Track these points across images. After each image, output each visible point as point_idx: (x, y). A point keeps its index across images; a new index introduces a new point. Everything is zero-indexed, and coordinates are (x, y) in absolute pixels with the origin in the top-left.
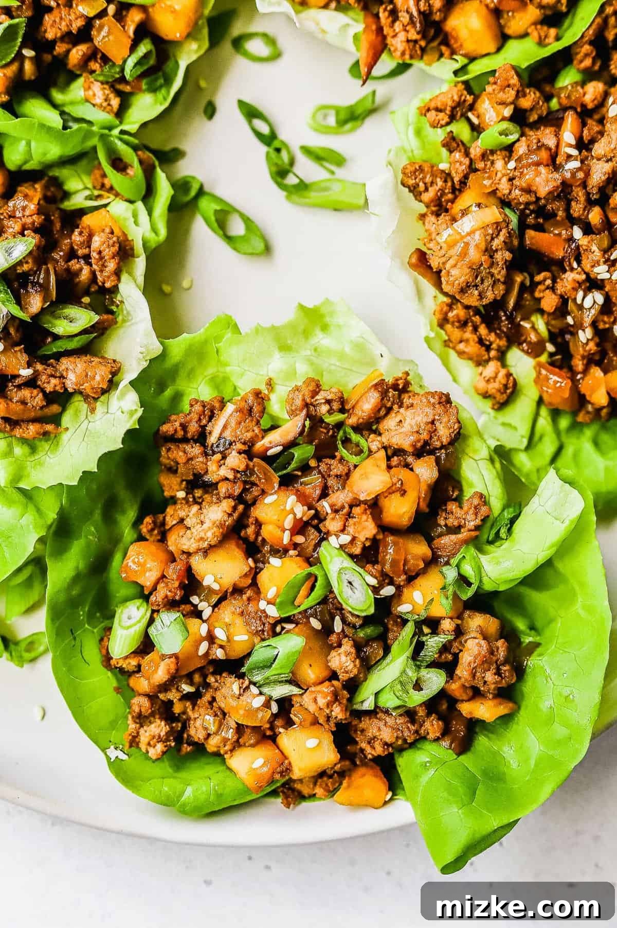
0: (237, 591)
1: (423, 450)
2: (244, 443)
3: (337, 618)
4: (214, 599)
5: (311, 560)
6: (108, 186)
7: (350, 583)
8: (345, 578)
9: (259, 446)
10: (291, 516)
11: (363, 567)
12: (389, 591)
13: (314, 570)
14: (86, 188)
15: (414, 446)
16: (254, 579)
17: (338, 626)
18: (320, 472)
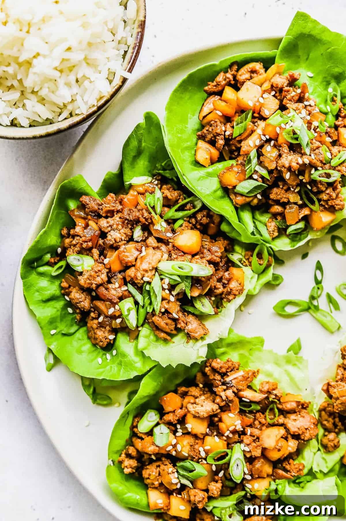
0: (196, 436)
1: (296, 437)
2: (237, 389)
3: (222, 472)
4: (185, 432)
5: (229, 445)
6: (250, 260)
7: (238, 465)
8: (238, 462)
9: (242, 393)
10: (234, 427)
11: (246, 463)
12: (249, 477)
13: (228, 451)
14: (242, 255)
15: (294, 432)
16: (204, 437)
17: (221, 474)
18: (255, 416)
